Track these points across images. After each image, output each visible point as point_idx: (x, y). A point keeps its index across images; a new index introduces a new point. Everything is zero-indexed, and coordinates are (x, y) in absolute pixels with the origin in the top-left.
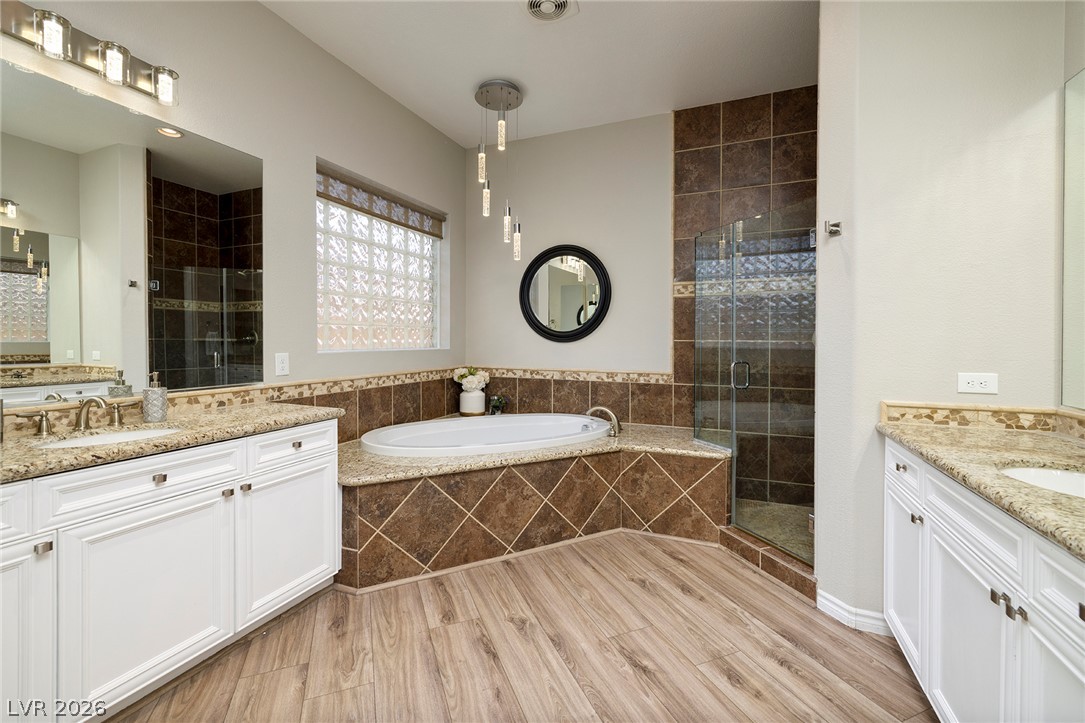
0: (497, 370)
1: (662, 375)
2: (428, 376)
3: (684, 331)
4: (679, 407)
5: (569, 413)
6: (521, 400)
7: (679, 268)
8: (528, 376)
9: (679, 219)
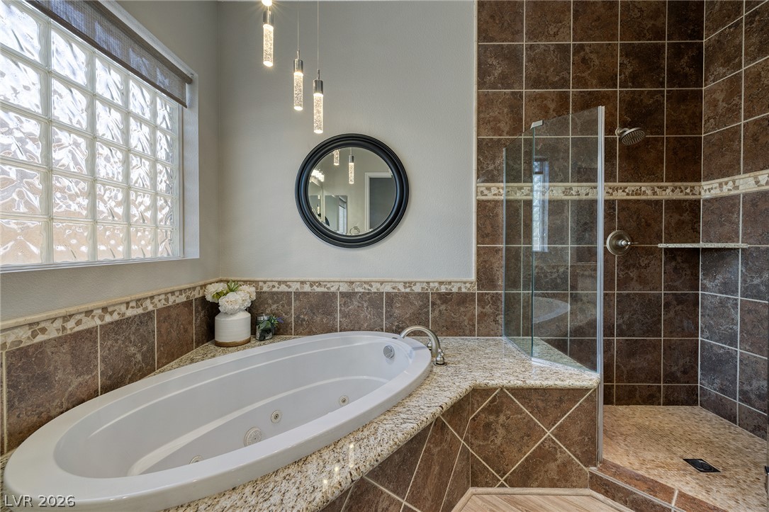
0: (265, 282)
1: (465, 283)
2: (167, 300)
3: (487, 235)
4: (482, 316)
5: (360, 329)
6: (298, 317)
7: (482, 168)
8: (307, 288)
9: (482, 115)
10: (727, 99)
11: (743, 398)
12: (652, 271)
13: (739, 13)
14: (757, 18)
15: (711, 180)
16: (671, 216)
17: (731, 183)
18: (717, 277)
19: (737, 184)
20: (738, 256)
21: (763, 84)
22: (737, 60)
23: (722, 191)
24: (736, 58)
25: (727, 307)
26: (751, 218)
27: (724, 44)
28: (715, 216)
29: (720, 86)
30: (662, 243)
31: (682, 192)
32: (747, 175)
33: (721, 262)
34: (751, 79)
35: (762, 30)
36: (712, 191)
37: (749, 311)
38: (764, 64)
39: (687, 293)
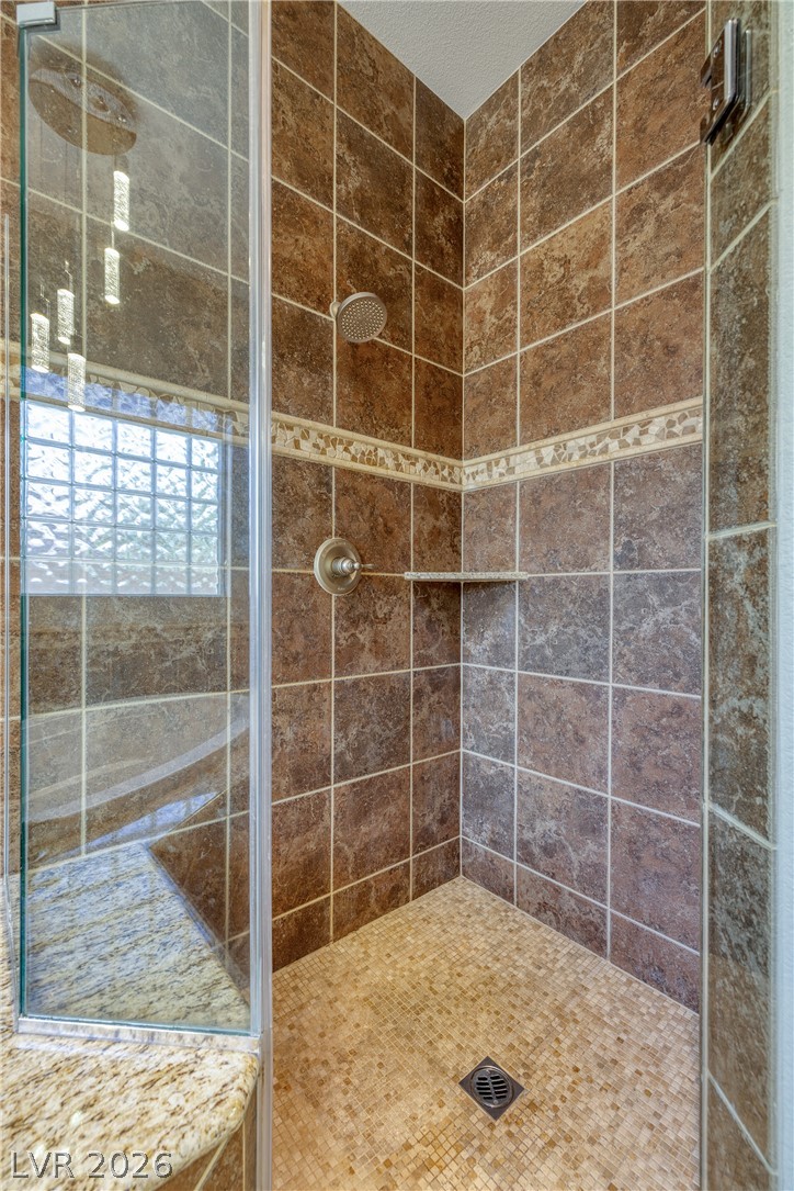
10: (498, 310)
11: (523, 854)
12: (395, 628)
13: (511, 153)
14: (537, 163)
15: (475, 456)
16: (423, 518)
17: (503, 463)
18: (486, 635)
19: (512, 464)
20: (514, 594)
21: (546, 283)
22: (510, 239)
23: (490, 476)
24: (509, 234)
25: (500, 689)
26: (533, 527)
27: (492, 209)
28: (482, 523)
29: (487, 286)
30: (409, 569)
31: (437, 473)
32: (526, 447)
33: (491, 607)
34: (530, 273)
35: (544, 185)
36: (478, 478)
37: (530, 696)
38: (547, 246)
39: (445, 669)
